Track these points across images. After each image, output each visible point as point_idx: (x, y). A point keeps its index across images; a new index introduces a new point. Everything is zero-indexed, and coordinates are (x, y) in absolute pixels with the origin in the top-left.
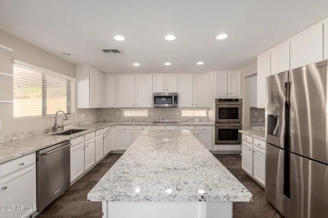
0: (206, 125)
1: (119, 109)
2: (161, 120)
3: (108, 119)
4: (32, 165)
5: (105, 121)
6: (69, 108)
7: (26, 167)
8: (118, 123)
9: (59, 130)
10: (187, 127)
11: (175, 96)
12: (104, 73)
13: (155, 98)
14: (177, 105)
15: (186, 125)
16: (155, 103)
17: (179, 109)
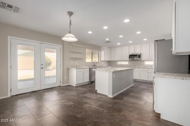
1: (116, 61)
6: (99, 60)
7: (87, 71)
10: (144, 69)
11: (139, 55)
12: (110, 48)
13: (130, 56)
14: (140, 59)
15: (143, 68)
16: (130, 58)
17: (143, 61)
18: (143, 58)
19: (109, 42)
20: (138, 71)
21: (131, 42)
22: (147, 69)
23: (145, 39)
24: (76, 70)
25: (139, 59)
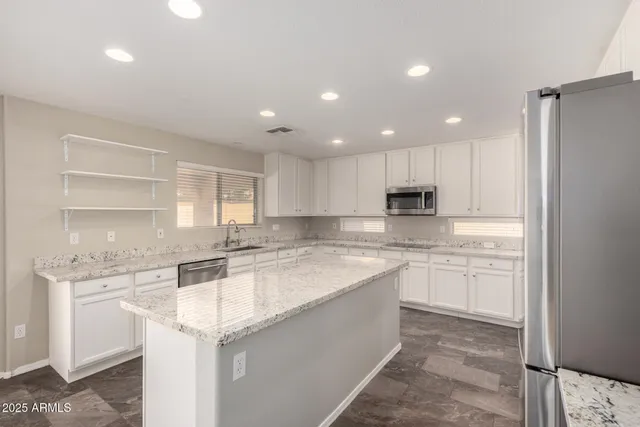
0: (496, 257)
1: (335, 219)
2: (406, 242)
3: (320, 235)
4: (173, 279)
5: (317, 238)
6: (255, 216)
7: (163, 281)
8: (326, 242)
9: (234, 246)
10: (448, 257)
11: (426, 193)
12: (310, 160)
13: (390, 197)
14: (432, 211)
15: (446, 254)
16: (389, 207)
17: (445, 219)
18: (444, 206)
19: (284, 130)
20: (426, 265)
21: (388, 132)
22: (463, 261)
23: (454, 120)
24: (67, 285)
25: (428, 211)
